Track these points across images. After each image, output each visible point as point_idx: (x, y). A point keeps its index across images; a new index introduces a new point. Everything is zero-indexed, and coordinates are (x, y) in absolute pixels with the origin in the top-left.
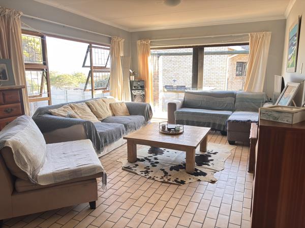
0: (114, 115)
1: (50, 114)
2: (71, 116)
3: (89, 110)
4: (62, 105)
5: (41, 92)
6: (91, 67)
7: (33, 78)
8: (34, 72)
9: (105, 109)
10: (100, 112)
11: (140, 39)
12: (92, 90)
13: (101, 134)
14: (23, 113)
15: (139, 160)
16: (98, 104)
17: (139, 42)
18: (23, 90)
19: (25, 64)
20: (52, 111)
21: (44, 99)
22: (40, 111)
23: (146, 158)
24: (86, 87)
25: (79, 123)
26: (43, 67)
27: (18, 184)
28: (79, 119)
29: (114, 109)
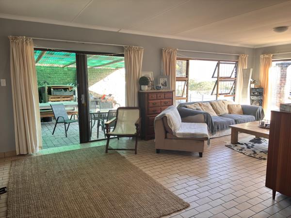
0: (230, 113)
1: (186, 107)
2: (197, 109)
3: (211, 107)
4: (194, 103)
5: (183, 94)
6: (218, 77)
7: (179, 86)
8: (180, 82)
9: (224, 109)
10: (219, 110)
11: (263, 53)
12: (217, 94)
13: (215, 123)
14: (172, 105)
15: (239, 143)
16: (219, 104)
17: (262, 56)
18: (174, 92)
19: (177, 78)
20: (187, 105)
21: (184, 99)
22: (181, 105)
23: (245, 144)
24: (212, 92)
25: (201, 113)
26: (185, 79)
27: (168, 134)
28: (202, 111)
29: (231, 109)
